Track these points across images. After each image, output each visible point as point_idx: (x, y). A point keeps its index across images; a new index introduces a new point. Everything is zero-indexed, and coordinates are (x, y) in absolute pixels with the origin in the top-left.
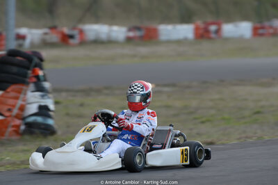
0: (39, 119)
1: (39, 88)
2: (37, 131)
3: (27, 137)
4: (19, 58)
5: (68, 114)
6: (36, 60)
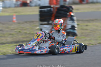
0: (71, 30)
1: (72, 19)
2: (71, 35)
4: (65, 8)
5: (82, 29)
6: (71, 9)
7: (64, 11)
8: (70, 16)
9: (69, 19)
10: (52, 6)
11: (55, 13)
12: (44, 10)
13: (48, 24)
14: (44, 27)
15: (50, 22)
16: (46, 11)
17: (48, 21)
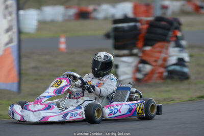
0: (178, 68)
1: (178, 45)
2: (176, 77)
3: (169, 81)
4: (163, 23)
5: (199, 65)
6: (176, 24)
7: (163, 28)
8: (174, 39)
9: (172, 44)
11: (144, 32)
12: (122, 28)
13: (131, 55)
14: (123, 62)
15: (135, 51)
16: (127, 29)
17: (131, 49)
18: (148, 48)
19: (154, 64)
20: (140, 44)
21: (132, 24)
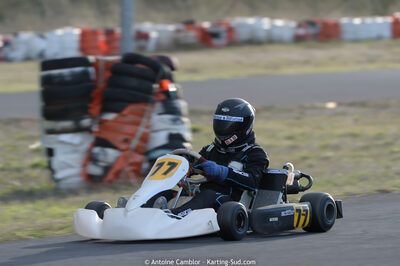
4: (140, 66)
7: (140, 76)
8: (163, 97)
9: (159, 107)
10: (92, 58)
11: (101, 84)
12: (61, 76)
13: (78, 129)
14: (63, 143)
15: (86, 122)
16: (68, 79)
17: (77, 119)
18: (110, 116)
19: (123, 146)
20: (95, 109)
21: (78, 69)
